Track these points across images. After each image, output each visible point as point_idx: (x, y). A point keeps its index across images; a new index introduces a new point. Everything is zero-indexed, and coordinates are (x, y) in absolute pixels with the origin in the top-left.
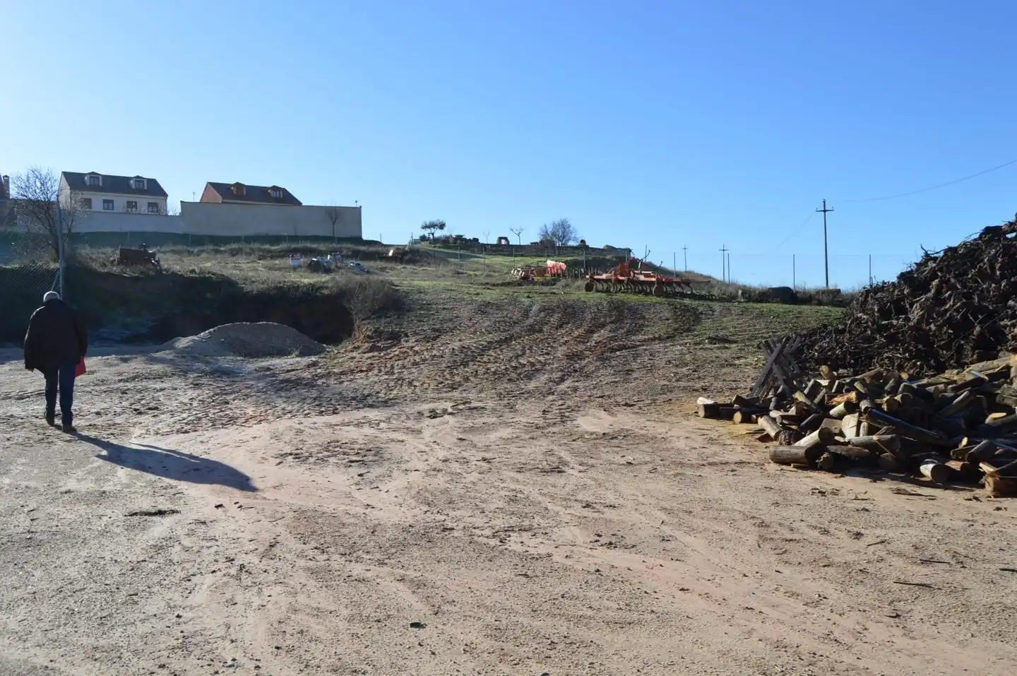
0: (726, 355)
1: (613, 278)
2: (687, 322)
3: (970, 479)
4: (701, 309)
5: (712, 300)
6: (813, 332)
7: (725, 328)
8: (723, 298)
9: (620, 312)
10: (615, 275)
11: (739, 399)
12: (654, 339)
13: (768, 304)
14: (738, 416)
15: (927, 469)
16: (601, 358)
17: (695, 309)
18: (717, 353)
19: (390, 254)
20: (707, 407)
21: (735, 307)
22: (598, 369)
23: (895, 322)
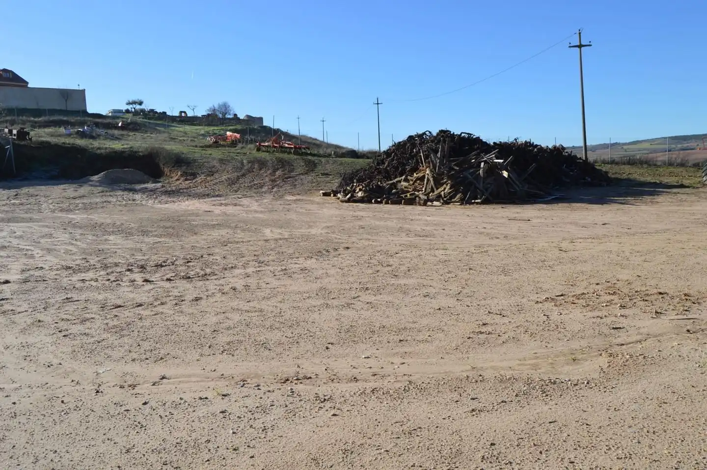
0: (328, 179)
1: (271, 145)
2: (311, 167)
3: (381, 202)
4: (316, 161)
5: (320, 157)
6: (358, 171)
7: (327, 170)
8: (325, 155)
9: (282, 163)
10: (272, 143)
11: (333, 191)
12: (300, 174)
13: (345, 159)
14: (332, 195)
15: (373, 201)
16: (283, 181)
17: (314, 162)
18: (324, 179)
19: (120, 125)
20: (323, 193)
21: (331, 160)
22: (284, 185)
23: (381, 167)
